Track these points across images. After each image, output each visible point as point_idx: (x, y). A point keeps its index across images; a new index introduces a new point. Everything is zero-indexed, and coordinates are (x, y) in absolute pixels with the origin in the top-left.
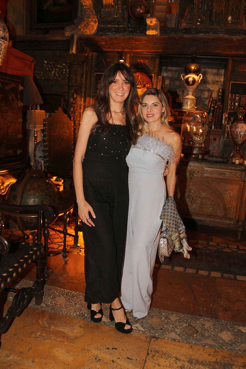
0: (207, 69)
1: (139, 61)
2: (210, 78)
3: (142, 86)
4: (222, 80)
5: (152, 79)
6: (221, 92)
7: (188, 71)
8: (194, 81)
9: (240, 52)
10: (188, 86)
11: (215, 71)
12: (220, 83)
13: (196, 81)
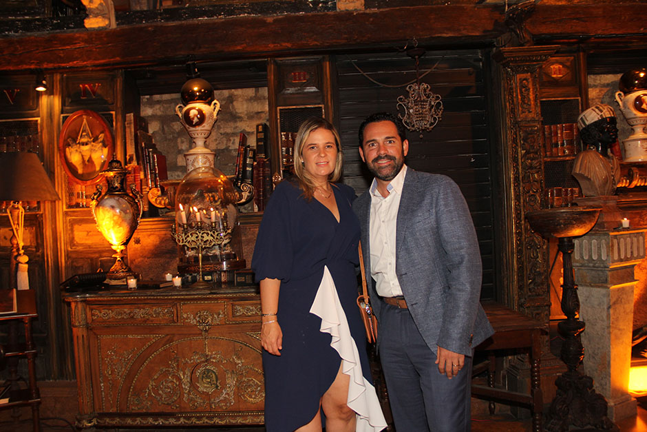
0: (233, 90)
1: (81, 86)
2: (241, 107)
3: (91, 138)
4: (267, 108)
5: (112, 121)
6: (261, 132)
7: (189, 98)
8: (202, 117)
10: (192, 129)
11: (250, 92)
12: (263, 115)
13: (207, 115)
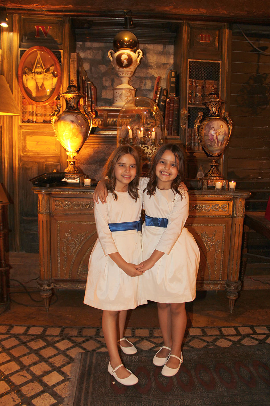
0: (147, 45)
1: (36, 27)
2: (152, 59)
3: (43, 69)
4: (172, 61)
5: (61, 57)
6: (173, 77)
7: (118, 45)
8: (130, 61)
9: (201, 10)
10: (121, 69)
11: (159, 48)
12: (168, 66)
